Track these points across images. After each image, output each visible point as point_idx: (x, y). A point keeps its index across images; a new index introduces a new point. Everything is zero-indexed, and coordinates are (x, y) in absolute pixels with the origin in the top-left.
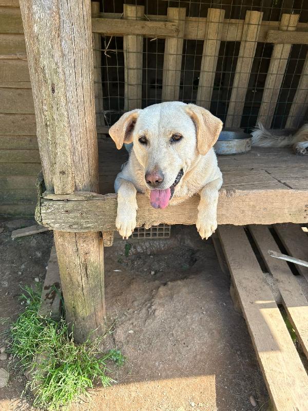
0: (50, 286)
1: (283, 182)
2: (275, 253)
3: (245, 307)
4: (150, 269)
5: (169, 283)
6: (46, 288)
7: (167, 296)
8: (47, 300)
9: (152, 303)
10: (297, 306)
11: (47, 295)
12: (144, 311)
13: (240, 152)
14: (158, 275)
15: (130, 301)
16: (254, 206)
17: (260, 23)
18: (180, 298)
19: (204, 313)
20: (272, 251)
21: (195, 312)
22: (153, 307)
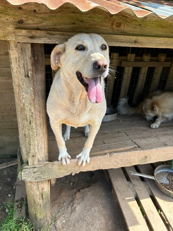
0: (18, 200)
1: (134, 141)
2: (132, 172)
3: (120, 202)
4: (70, 182)
5: (81, 190)
6: (17, 201)
7: (81, 198)
8: (18, 209)
9: (73, 203)
10: (144, 199)
11: (18, 206)
12: (70, 208)
13: (112, 120)
14: (75, 185)
15: (62, 203)
16: (122, 159)
17: (118, 58)
18: (88, 199)
19: (100, 206)
20: (131, 171)
21: (96, 206)
22: (74, 206)
